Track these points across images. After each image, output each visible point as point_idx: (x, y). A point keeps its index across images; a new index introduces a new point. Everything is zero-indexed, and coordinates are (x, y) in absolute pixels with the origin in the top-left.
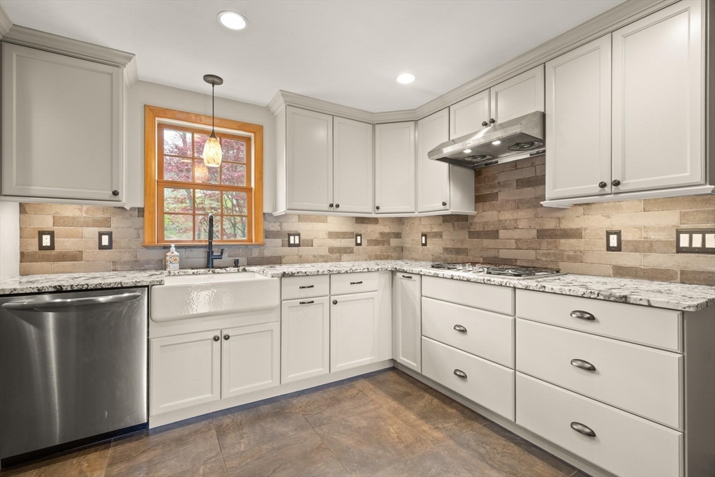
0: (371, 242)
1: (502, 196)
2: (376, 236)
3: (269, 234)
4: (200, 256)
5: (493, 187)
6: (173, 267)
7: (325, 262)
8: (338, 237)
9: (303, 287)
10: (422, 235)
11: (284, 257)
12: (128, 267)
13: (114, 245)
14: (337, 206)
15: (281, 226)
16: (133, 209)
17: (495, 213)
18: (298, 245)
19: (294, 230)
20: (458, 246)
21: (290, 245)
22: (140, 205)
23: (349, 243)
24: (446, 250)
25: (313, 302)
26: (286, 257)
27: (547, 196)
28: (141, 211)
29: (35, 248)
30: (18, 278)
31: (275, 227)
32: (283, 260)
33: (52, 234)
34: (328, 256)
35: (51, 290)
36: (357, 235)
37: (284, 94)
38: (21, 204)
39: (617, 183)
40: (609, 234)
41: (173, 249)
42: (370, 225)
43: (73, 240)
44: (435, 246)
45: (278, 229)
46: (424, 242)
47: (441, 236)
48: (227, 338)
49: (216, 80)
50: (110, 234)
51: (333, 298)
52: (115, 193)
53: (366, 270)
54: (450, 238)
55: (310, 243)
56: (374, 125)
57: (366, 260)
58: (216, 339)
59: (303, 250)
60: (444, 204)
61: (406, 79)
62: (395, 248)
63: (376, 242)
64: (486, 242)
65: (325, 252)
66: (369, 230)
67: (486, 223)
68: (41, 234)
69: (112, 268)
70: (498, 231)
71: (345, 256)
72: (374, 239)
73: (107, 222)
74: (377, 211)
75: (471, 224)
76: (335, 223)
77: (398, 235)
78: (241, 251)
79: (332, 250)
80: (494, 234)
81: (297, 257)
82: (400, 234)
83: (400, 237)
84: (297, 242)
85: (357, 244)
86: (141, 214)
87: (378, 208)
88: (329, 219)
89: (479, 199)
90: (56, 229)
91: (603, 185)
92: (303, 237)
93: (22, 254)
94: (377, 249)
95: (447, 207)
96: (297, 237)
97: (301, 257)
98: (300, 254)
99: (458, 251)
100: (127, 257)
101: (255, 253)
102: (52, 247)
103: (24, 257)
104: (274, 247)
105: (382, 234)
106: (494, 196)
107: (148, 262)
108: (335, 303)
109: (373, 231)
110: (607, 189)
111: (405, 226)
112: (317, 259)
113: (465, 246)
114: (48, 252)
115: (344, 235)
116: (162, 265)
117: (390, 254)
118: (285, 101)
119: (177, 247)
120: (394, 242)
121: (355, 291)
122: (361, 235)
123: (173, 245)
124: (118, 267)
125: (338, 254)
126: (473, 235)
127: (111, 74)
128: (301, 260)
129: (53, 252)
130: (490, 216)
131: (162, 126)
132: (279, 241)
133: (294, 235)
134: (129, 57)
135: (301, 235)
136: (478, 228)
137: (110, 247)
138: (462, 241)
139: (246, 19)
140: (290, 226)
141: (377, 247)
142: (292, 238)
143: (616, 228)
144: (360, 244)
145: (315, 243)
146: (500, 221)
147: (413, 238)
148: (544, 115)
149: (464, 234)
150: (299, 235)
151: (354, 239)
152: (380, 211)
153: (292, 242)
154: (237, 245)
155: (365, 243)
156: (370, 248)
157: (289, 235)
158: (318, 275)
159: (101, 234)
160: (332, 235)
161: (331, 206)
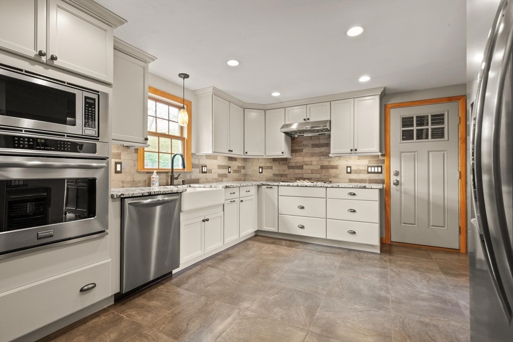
0: (234, 171)
1: (305, 151)
2: (236, 168)
3: (194, 166)
5: (301, 146)
7: (216, 182)
8: (222, 168)
9: (231, 194)
10: (260, 168)
11: (200, 179)
12: (129, 185)
13: (122, 170)
14: (232, 151)
15: (199, 161)
17: (302, 158)
18: (206, 173)
19: (204, 164)
20: (282, 173)
21: (203, 172)
23: (225, 171)
24: (275, 175)
25: (234, 201)
27: (331, 153)
31: (196, 162)
32: (200, 181)
34: (218, 179)
35: (147, 194)
36: (229, 167)
37: (214, 88)
39: (356, 150)
40: (347, 167)
41: (155, 173)
42: (234, 162)
44: (267, 173)
45: (198, 163)
46: (261, 171)
47: (272, 168)
48: (208, 220)
49: (186, 77)
50: (121, 164)
51: (241, 199)
52: (147, 139)
54: (277, 169)
55: (210, 171)
56: (245, 109)
57: (233, 181)
58: (204, 221)
59: (208, 175)
60: (283, 153)
62: (243, 175)
63: (236, 171)
64: (297, 171)
65: (216, 176)
66: (233, 164)
67: (297, 162)
69: (121, 185)
70: (303, 166)
71: (224, 179)
73: (119, 156)
74: (245, 154)
75: (289, 162)
76: (221, 161)
77: (244, 168)
78: (182, 176)
79: (219, 176)
80: (301, 167)
81: (205, 179)
83: (246, 169)
84: (206, 170)
86: (136, 151)
87: (247, 153)
88: (218, 158)
89: (293, 151)
91: (352, 150)
92: (208, 168)
94: (236, 175)
95: (284, 154)
96: (206, 168)
97: (207, 179)
98: (207, 177)
99: (281, 175)
100: (129, 179)
101: (188, 177)
104: (196, 174)
105: (238, 167)
106: (301, 150)
108: (242, 201)
109: (235, 165)
110: (353, 152)
112: (213, 181)
113: (285, 173)
115: (224, 167)
117: (241, 178)
118: (213, 92)
119: (158, 173)
120: (242, 171)
121: (247, 195)
123: (155, 171)
124: (125, 185)
125: (221, 178)
126: (289, 168)
128: (207, 181)
130: (298, 159)
132: (198, 170)
133: (204, 166)
134: (154, 59)
136: (293, 164)
137: (120, 172)
138: (284, 171)
140: (202, 162)
142: (204, 168)
143: (349, 165)
144: (230, 172)
145: (213, 171)
146: (304, 161)
147: (253, 169)
148: (330, 121)
149: (285, 167)
150: (206, 166)
151: (228, 170)
153: (204, 170)
155: (232, 172)
156: (234, 174)
157: (202, 166)
159: (117, 163)
160: (220, 167)
161: (229, 151)
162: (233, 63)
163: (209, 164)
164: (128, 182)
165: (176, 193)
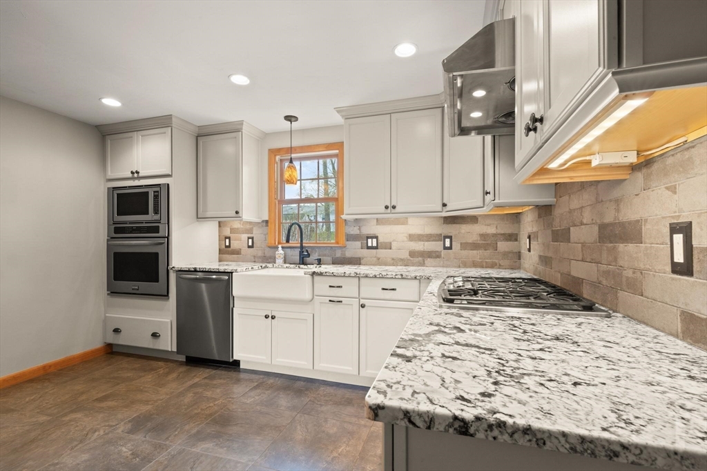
0: (465, 246)
2: (473, 238)
3: (350, 238)
6: (279, 261)
7: (405, 266)
8: (420, 240)
10: (528, 237)
11: (363, 258)
12: (260, 260)
13: (254, 245)
14: (394, 207)
15: (360, 229)
16: (263, 221)
17: (567, 198)
18: (376, 248)
19: (372, 233)
20: (546, 253)
21: (368, 248)
22: (267, 219)
23: (436, 246)
24: (540, 259)
25: (341, 302)
26: (365, 259)
28: (267, 222)
29: (224, 247)
30: (218, 263)
31: (354, 231)
32: (362, 261)
33: (229, 238)
34: (408, 260)
36: (446, 237)
37: (338, 110)
38: (219, 222)
41: (280, 248)
42: (465, 225)
43: (238, 242)
44: (535, 253)
45: (358, 232)
46: (528, 246)
47: (537, 239)
48: (273, 318)
49: (293, 119)
50: (252, 238)
51: (362, 301)
52: (237, 212)
54: (542, 240)
55: (388, 246)
57: (459, 267)
58: (267, 317)
59: (381, 253)
62: (505, 255)
63: (475, 246)
65: (406, 255)
66: (463, 231)
67: (562, 218)
68: (226, 238)
69: (254, 260)
71: (428, 261)
72: (470, 241)
73: (250, 231)
74: (445, 209)
75: (553, 219)
76: (416, 225)
77: (512, 237)
78: (327, 252)
79: (413, 254)
80: (567, 235)
81: (375, 259)
82: (517, 235)
83: (516, 240)
84: (375, 244)
85: (445, 248)
86: (267, 224)
87: (444, 205)
88: (410, 221)
90: (232, 236)
92: (381, 240)
93: (219, 249)
94: (475, 255)
96: (375, 240)
97: (379, 259)
98: (378, 256)
99: (546, 261)
100: (260, 254)
101: (338, 254)
102: (229, 246)
103: (221, 252)
104: (354, 249)
105: (483, 236)
107: (270, 257)
108: (363, 306)
109: (470, 232)
111: (521, 225)
112: (395, 262)
113: (550, 254)
114: (228, 249)
115: (429, 238)
117: (497, 261)
118: (343, 116)
120: (503, 246)
121: (389, 298)
122: (450, 238)
124: (256, 260)
125: (420, 259)
127: (236, 138)
128: (379, 262)
129: (230, 249)
130: (564, 204)
132: (358, 244)
133: (372, 238)
134: (241, 123)
135: (379, 238)
136: (557, 225)
137: (252, 247)
138: (549, 247)
140: (367, 230)
141: (475, 252)
142: (370, 240)
143: (684, 217)
144: (450, 248)
145: (394, 245)
146: (570, 212)
147: (524, 241)
149: (549, 235)
150: (377, 238)
151: (442, 242)
152: (448, 208)
153: (370, 244)
154: (324, 247)
155: (456, 246)
156: (465, 253)
157: (367, 238)
159: (249, 238)
160: (412, 238)
161: (387, 207)
162: (240, 80)
163: (384, 233)
164: (260, 257)
165: (224, 273)
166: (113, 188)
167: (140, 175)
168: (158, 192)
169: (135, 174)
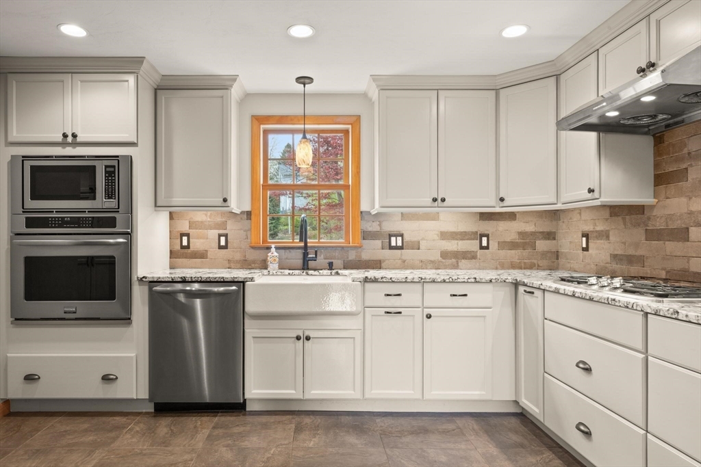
0: (503, 245)
1: (693, 175)
2: (512, 236)
3: (367, 235)
4: (297, 257)
5: (680, 160)
6: (273, 267)
7: (436, 269)
8: (454, 239)
9: (388, 295)
10: (583, 236)
11: (384, 261)
12: (239, 266)
13: (229, 245)
14: (443, 200)
15: (380, 225)
16: (242, 213)
17: (684, 200)
18: (401, 248)
19: (395, 230)
20: (631, 252)
21: (391, 248)
22: (248, 208)
23: (472, 245)
24: (615, 257)
25: (400, 313)
26: (387, 262)
28: (249, 214)
29: (178, 247)
30: (168, 271)
31: (373, 227)
32: (383, 265)
33: (188, 235)
34: (440, 261)
36: (482, 236)
37: (375, 78)
38: (170, 213)
41: (273, 250)
42: (502, 222)
43: (202, 240)
44: (600, 252)
45: (377, 228)
46: (584, 246)
47: (608, 237)
48: (308, 338)
49: (307, 81)
50: (226, 236)
51: (427, 311)
52: (225, 200)
53: (473, 280)
54: (620, 239)
55: (416, 246)
56: (497, 91)
57: (497, 269)
58: (298, 338)
59: (408, 254)
60: (591, 191)
61: (515, 31)
62: (544, 255)
63: (513, 245)
64: (671, 247)
65: (436, 256)
66: (501, 229)
67: (670, 217)
68: (182, 235)
69: (228, 266)
70: (688, 228)
71: (463, 263)
72: (509, 240)
73: (223, 225)
74: (502, 204)
75: (649, 219)
76: (448, 222)
77: (550, 236)
78: (337, 254)
79: (445, 255)
80: (682, 235)
81: (400, 262)
82: (554, 233)
83: (554, 239)
84: (400, 244)
85: (482, 248)
86: (249, 216)
87: (502, 200)
88: (442, 216)
89: (661, 179)
90: (192, 232)
92: (407, 238)
93: (171, 251)
94: (514, 255)
95: (596, 194)
96: (399, 239)
97: (404, 261)
98: (403, 258)
99: (630, 259)
100: (238, 256)
101: (352, 256)
102: (188, 247)
103: (173, 254)
104: (373, 249)
105: (522, 234)
106: (682, 175)
107: (254, 262)
108: (429, 317)
109: (508, 231)
111: (560, 223)
112: (424, 265)
113: (640, 252)
114: (186, 251)
115: (463, 236)
116: (264, 265)
117: (535, 261)
118: (378, 86)
119: (277, 248)
120: (542, 245)
121: (457, 305)
122: (487, 236)
123: (273, 246)
124: (232, 265)
125: (454, 260)
126: (653, 235)
127: (222, 97)
128: (404, 265)
129: (189, 251)
130: (677, 205)
131: (266, 132)
132: (378, 243)
133: (396, 236)
134: (234, 79)
135: (405, 236)
136: (659, 224)
137: (226, 247)
138: (637, 245)
139: (311, 26)
140: (389, 227)
141: (513, 252)
142: (393, 239)
144: (487, 248)
145: (423, 245)
146: (691, 213)
147: (570, 240)
149: (639, 234)
150: (402, 236)
151: (478, 241)
152: (505, 203)
153: (393, 244)
154: (333, 247)
155: (494, 245)
156: (502, 253)
157: (390, 236)
158: (406, 282)
159: (220, 236)
160: (444, 236)
161: (435, 200)
162: (301, 31)
163: (411, 230)
164: (238, 262)
165: (232, 282)
166: (23, 157)
167: (79, 139)
168: (114, 167)
169: (69, 139)
